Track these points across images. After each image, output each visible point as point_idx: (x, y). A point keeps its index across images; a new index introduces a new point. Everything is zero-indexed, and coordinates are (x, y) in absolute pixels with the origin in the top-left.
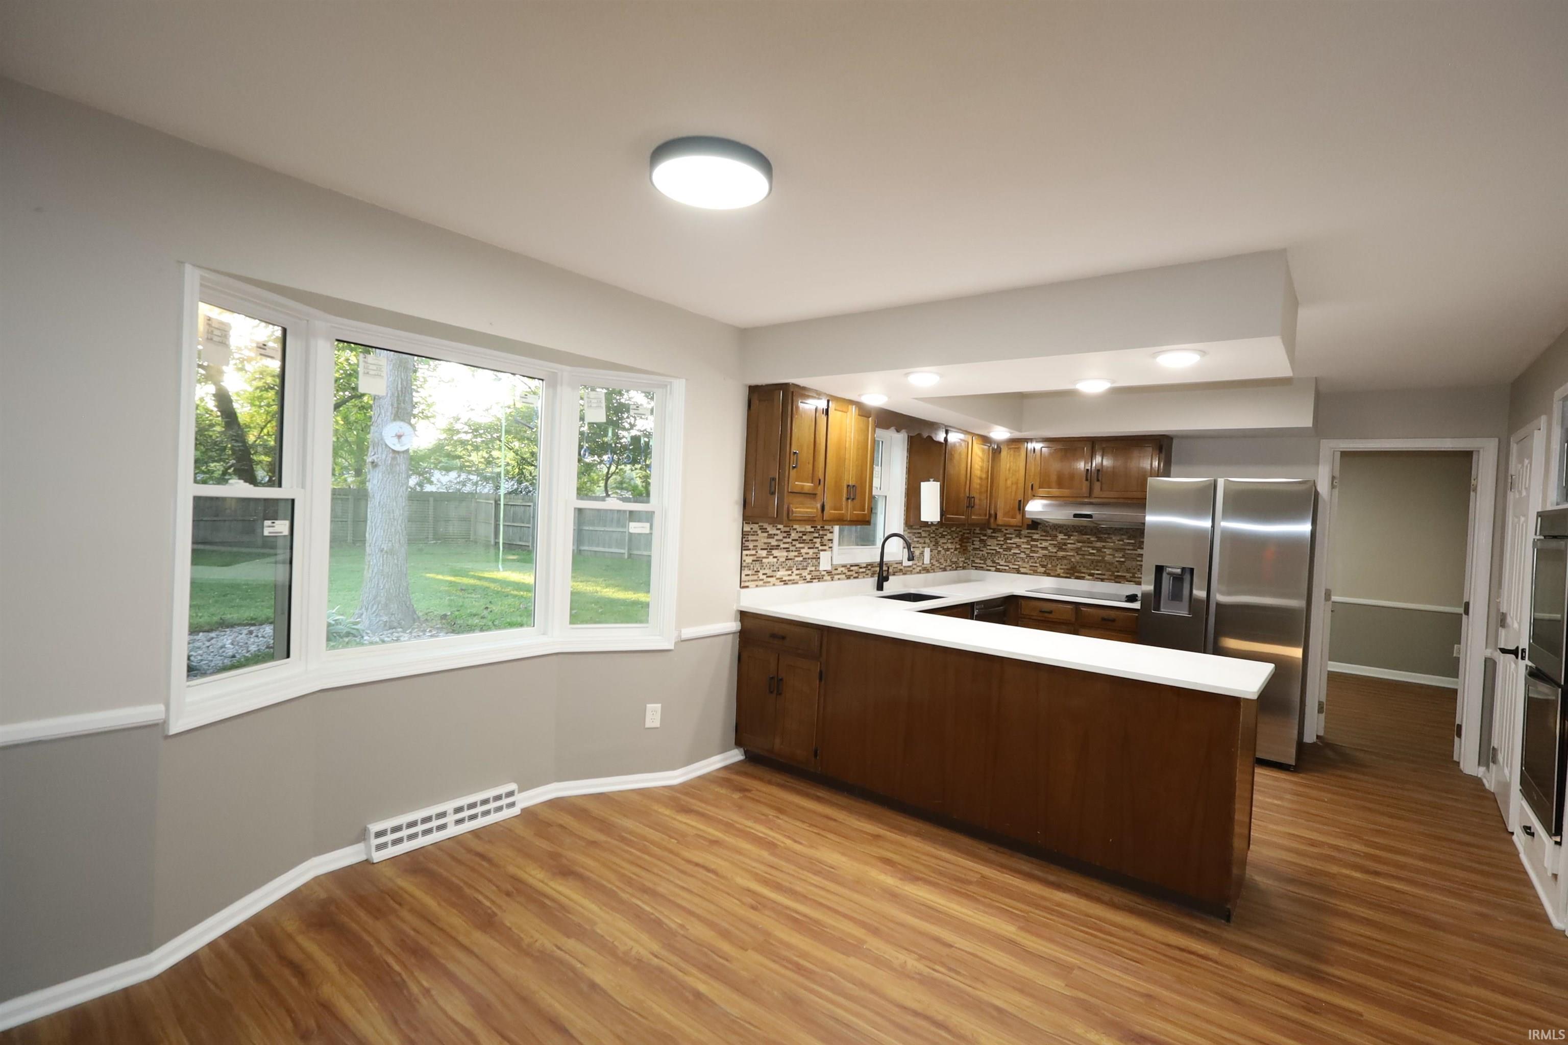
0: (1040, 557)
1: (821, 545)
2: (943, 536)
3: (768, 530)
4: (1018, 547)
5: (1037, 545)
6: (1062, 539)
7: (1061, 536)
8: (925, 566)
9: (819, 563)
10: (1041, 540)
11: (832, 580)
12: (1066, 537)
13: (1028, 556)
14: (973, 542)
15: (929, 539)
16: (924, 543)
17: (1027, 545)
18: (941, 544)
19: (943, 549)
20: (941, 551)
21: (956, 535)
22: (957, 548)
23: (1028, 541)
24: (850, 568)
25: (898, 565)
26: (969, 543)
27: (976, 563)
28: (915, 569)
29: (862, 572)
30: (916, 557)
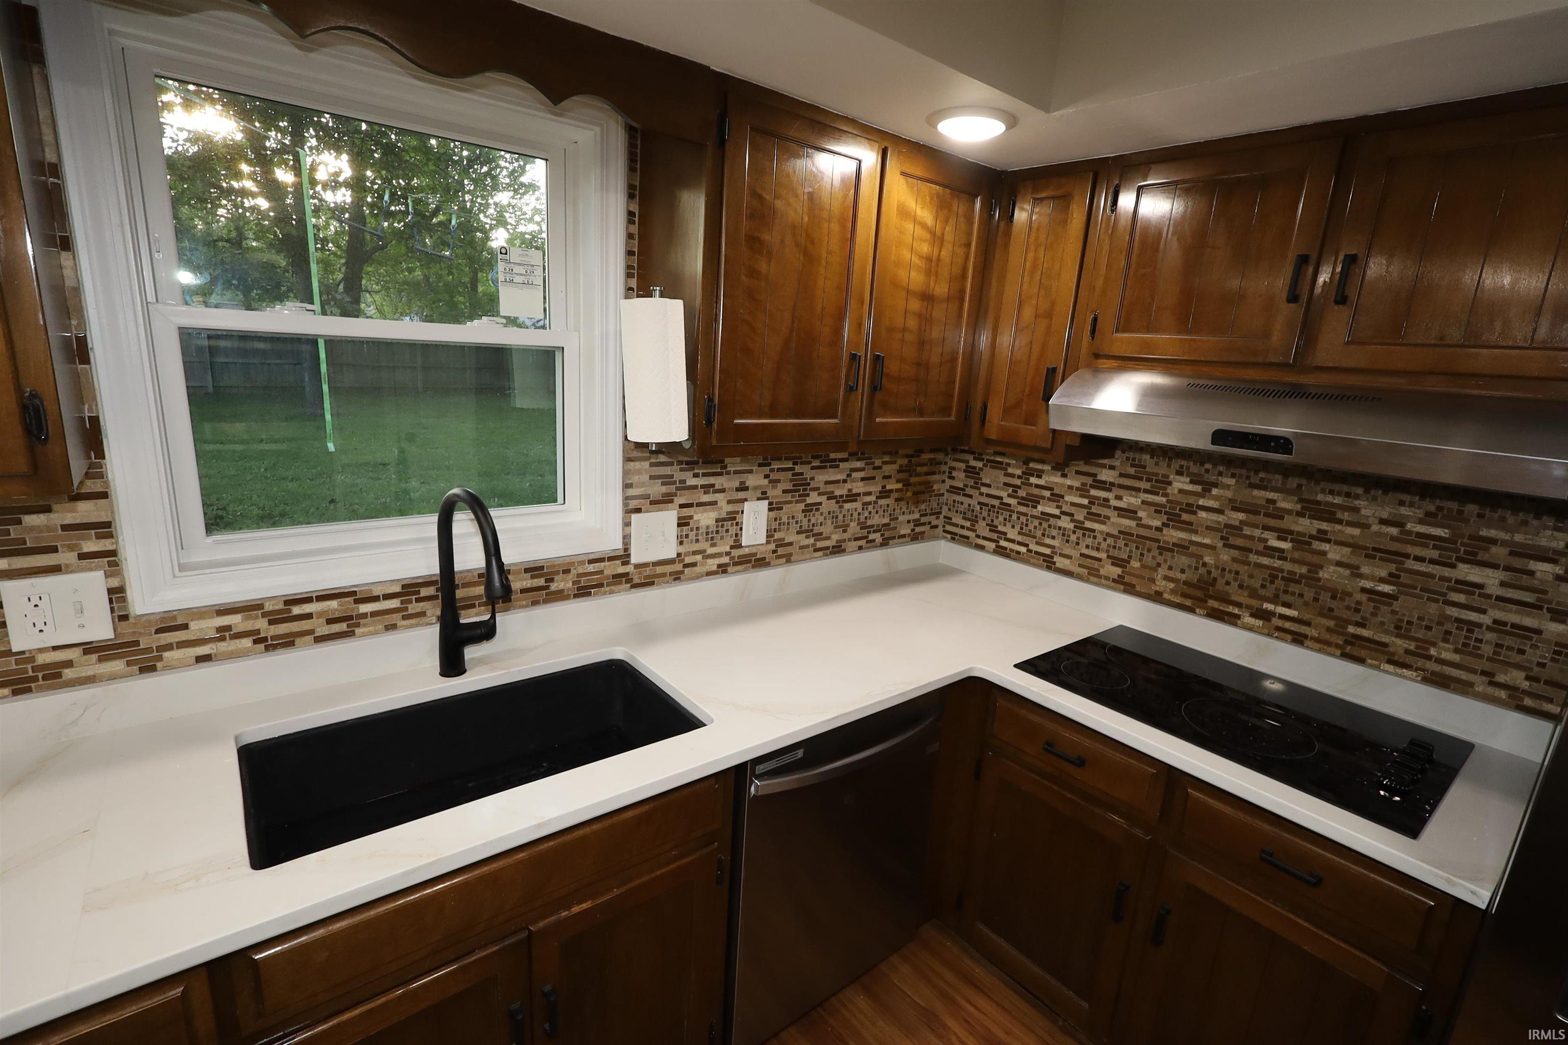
0: (1108, 534)
2: (826, 463)
4: (1056, 498)
5: (1107, 500)
6: (1181, 491)
7: (1180, 483)
8: (747, 551)
10: (1121, 486)
11: (148, 669)
12: (1198, 488)
13: (1079, 526)
14: (950, 473)
15: (766, 476)
16: (738, 490)
17: (1081, 496)
18: (822, 485)
19: (828, 499)
20: (820, 504)
21: (887, 458)
22: (891, 491)
23: (1083, 484)
24: (290, 611)
25: (607, 563)
26: (939, 473)
27: (956, 525)
28: (694, 565)
29: (374, 614)
30: (703, 530)
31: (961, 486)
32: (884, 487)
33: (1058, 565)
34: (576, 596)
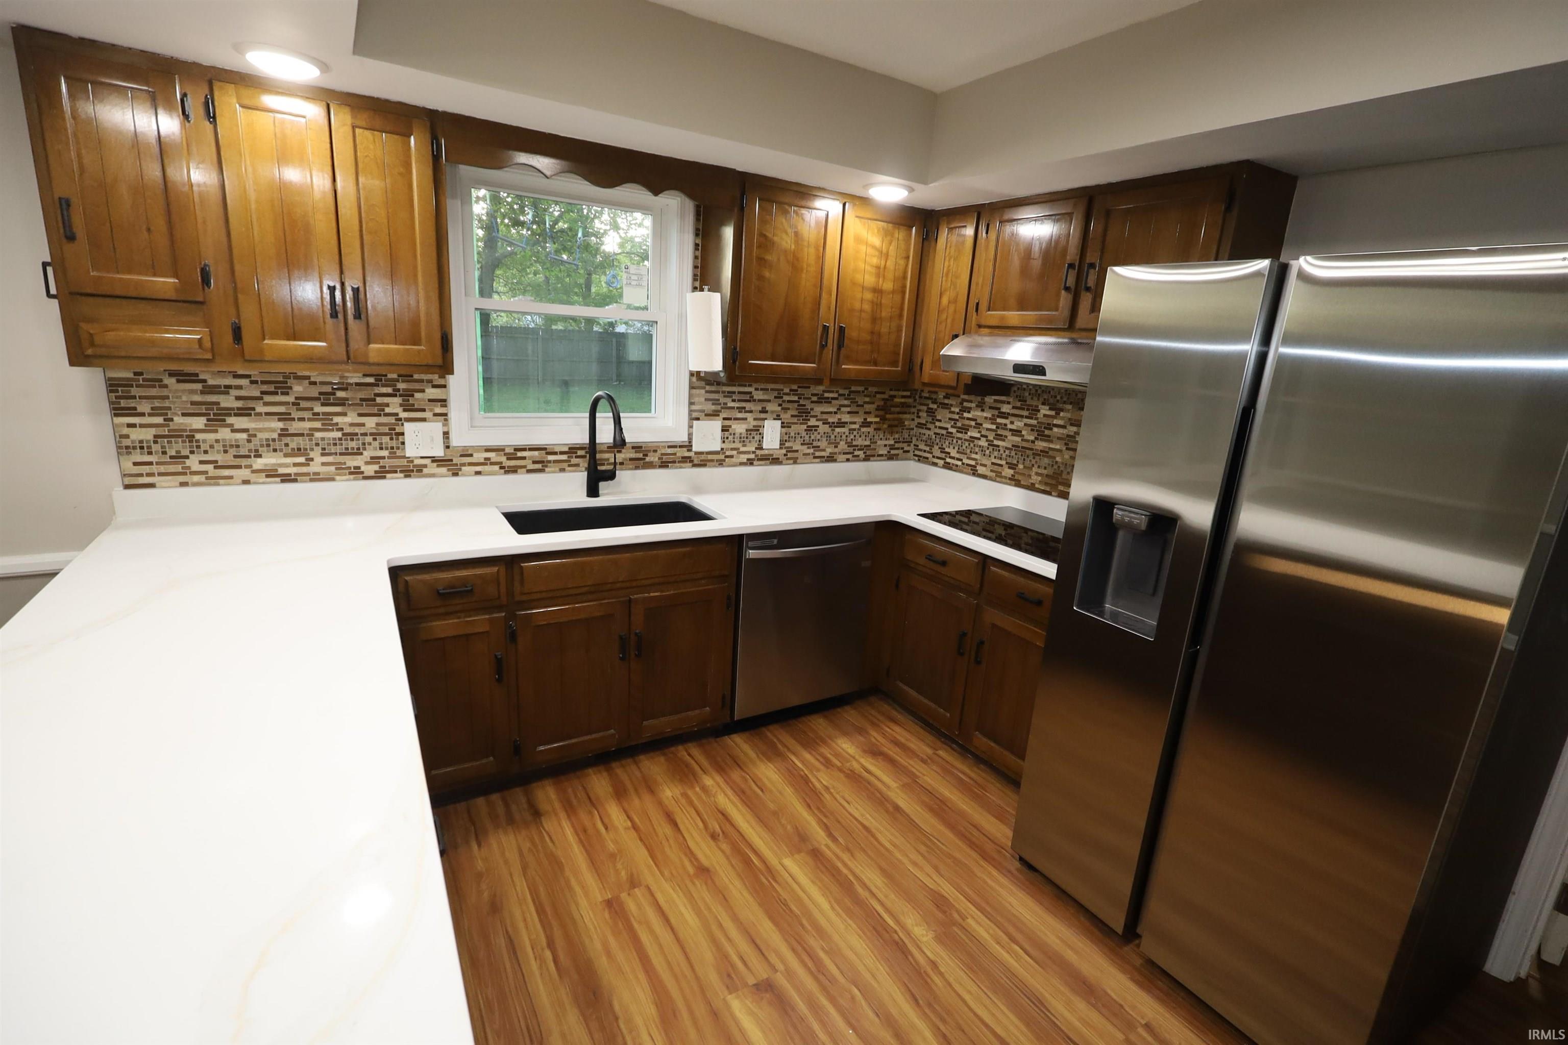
0: (1007, 448)
1: (405, 410)
2: (822, 400)
3: (201, 377)
4: (978, 426)
5: (1006, 425)
6: (1045, 415)
7: (1044, 410)
8: (766, 452)
9: (403, 443)
10: (1013, 415)
11: (455, 474)
12: (1053, 413)
13: (991, 444)
14: (918, 413)
15: (780, 405)
16: (760, 412)
17: (992, 423)
18: (819, 414)
19: (823, 424)
20: (818, 426)
21: (867, 399)
22: (871, 423)
23: (993, 415)
24: (516, 454)
25: (678, 449)
26: (909, 413)
27: (921, 450)
28: (732, 457)
29: (555, 461)
30: (737, 435)
31: (924, 422)
32: (865, 419)
33: (979, 472)
34: (661, 467)
